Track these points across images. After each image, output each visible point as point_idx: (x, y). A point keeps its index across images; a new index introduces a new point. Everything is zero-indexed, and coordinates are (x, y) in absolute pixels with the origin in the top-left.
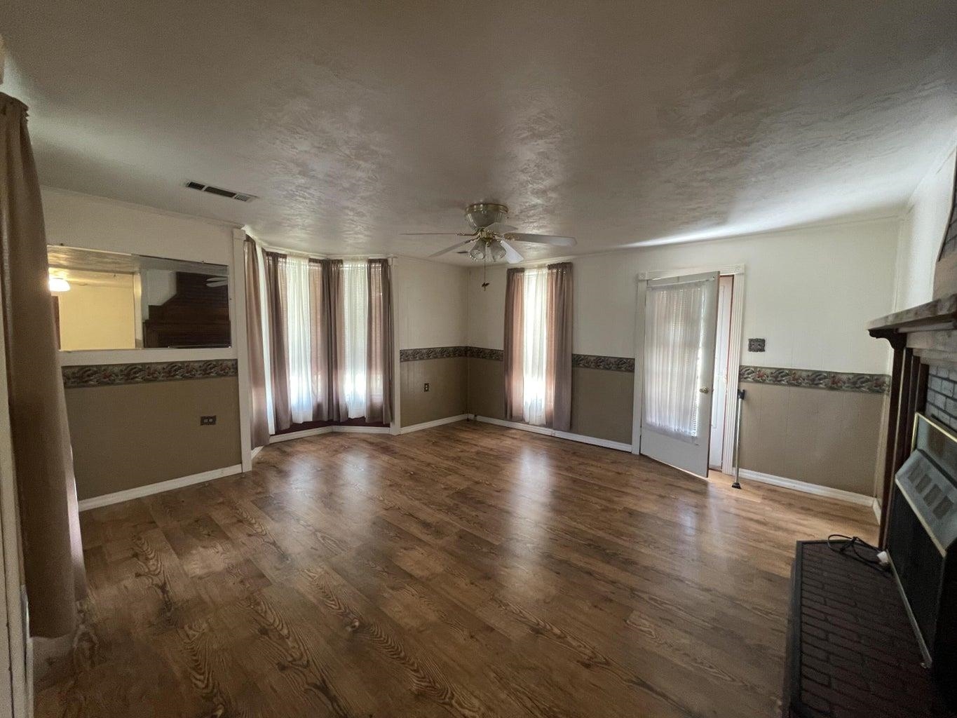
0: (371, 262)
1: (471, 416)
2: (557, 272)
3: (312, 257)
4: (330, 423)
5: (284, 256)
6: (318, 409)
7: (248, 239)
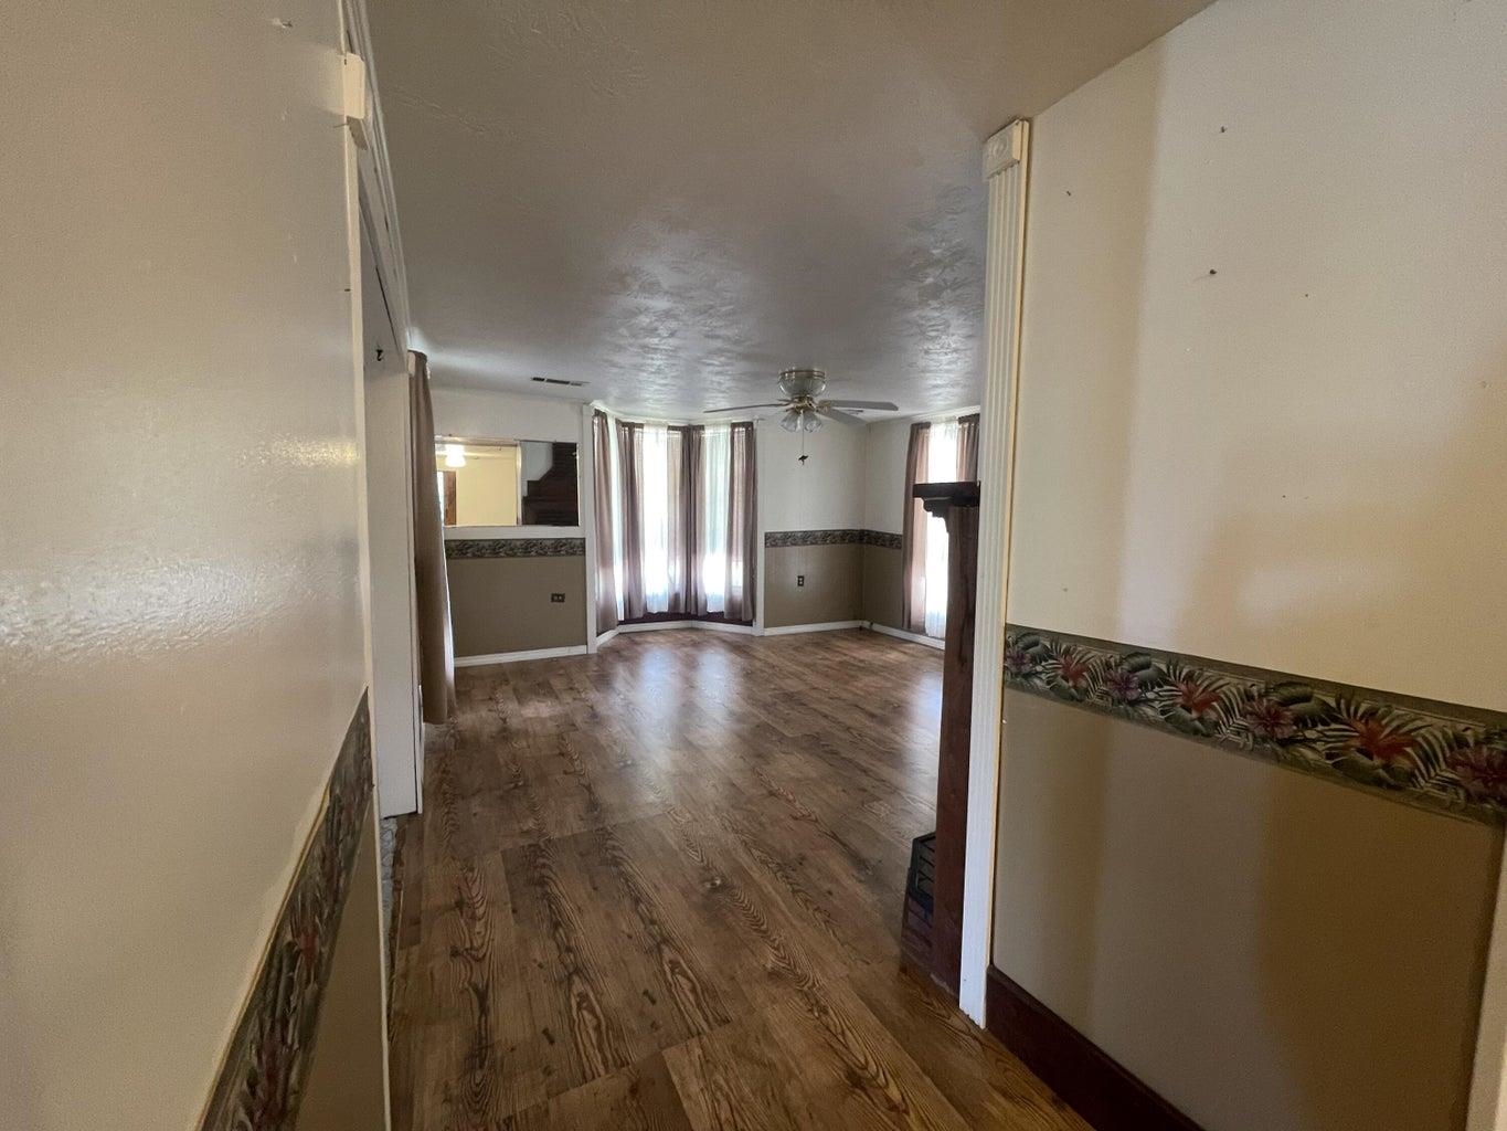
0: (734, 426)
1: (866, 624)
2: (969, 426)
3: (671, 424)
4: (687, 616)
5: (641, 426)
6: (675, 599)
7: (598, 413)
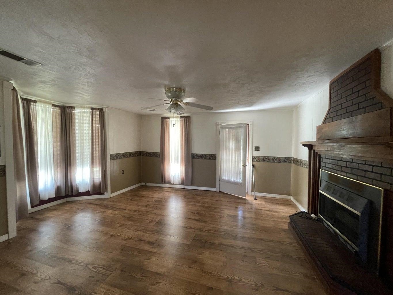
0: (92, 109)
1: (143, 184)
2: (184, 120)
3: (54, 104)
4: (67, 196)
5: (35, 102)
6: (58, 190)
7: (14, 89)
